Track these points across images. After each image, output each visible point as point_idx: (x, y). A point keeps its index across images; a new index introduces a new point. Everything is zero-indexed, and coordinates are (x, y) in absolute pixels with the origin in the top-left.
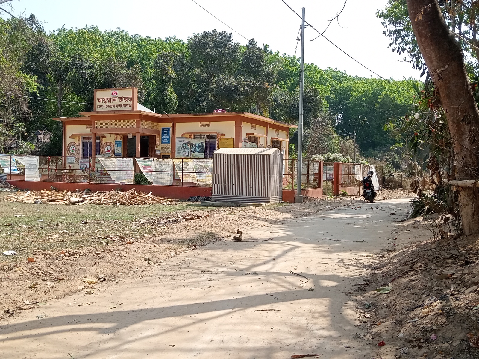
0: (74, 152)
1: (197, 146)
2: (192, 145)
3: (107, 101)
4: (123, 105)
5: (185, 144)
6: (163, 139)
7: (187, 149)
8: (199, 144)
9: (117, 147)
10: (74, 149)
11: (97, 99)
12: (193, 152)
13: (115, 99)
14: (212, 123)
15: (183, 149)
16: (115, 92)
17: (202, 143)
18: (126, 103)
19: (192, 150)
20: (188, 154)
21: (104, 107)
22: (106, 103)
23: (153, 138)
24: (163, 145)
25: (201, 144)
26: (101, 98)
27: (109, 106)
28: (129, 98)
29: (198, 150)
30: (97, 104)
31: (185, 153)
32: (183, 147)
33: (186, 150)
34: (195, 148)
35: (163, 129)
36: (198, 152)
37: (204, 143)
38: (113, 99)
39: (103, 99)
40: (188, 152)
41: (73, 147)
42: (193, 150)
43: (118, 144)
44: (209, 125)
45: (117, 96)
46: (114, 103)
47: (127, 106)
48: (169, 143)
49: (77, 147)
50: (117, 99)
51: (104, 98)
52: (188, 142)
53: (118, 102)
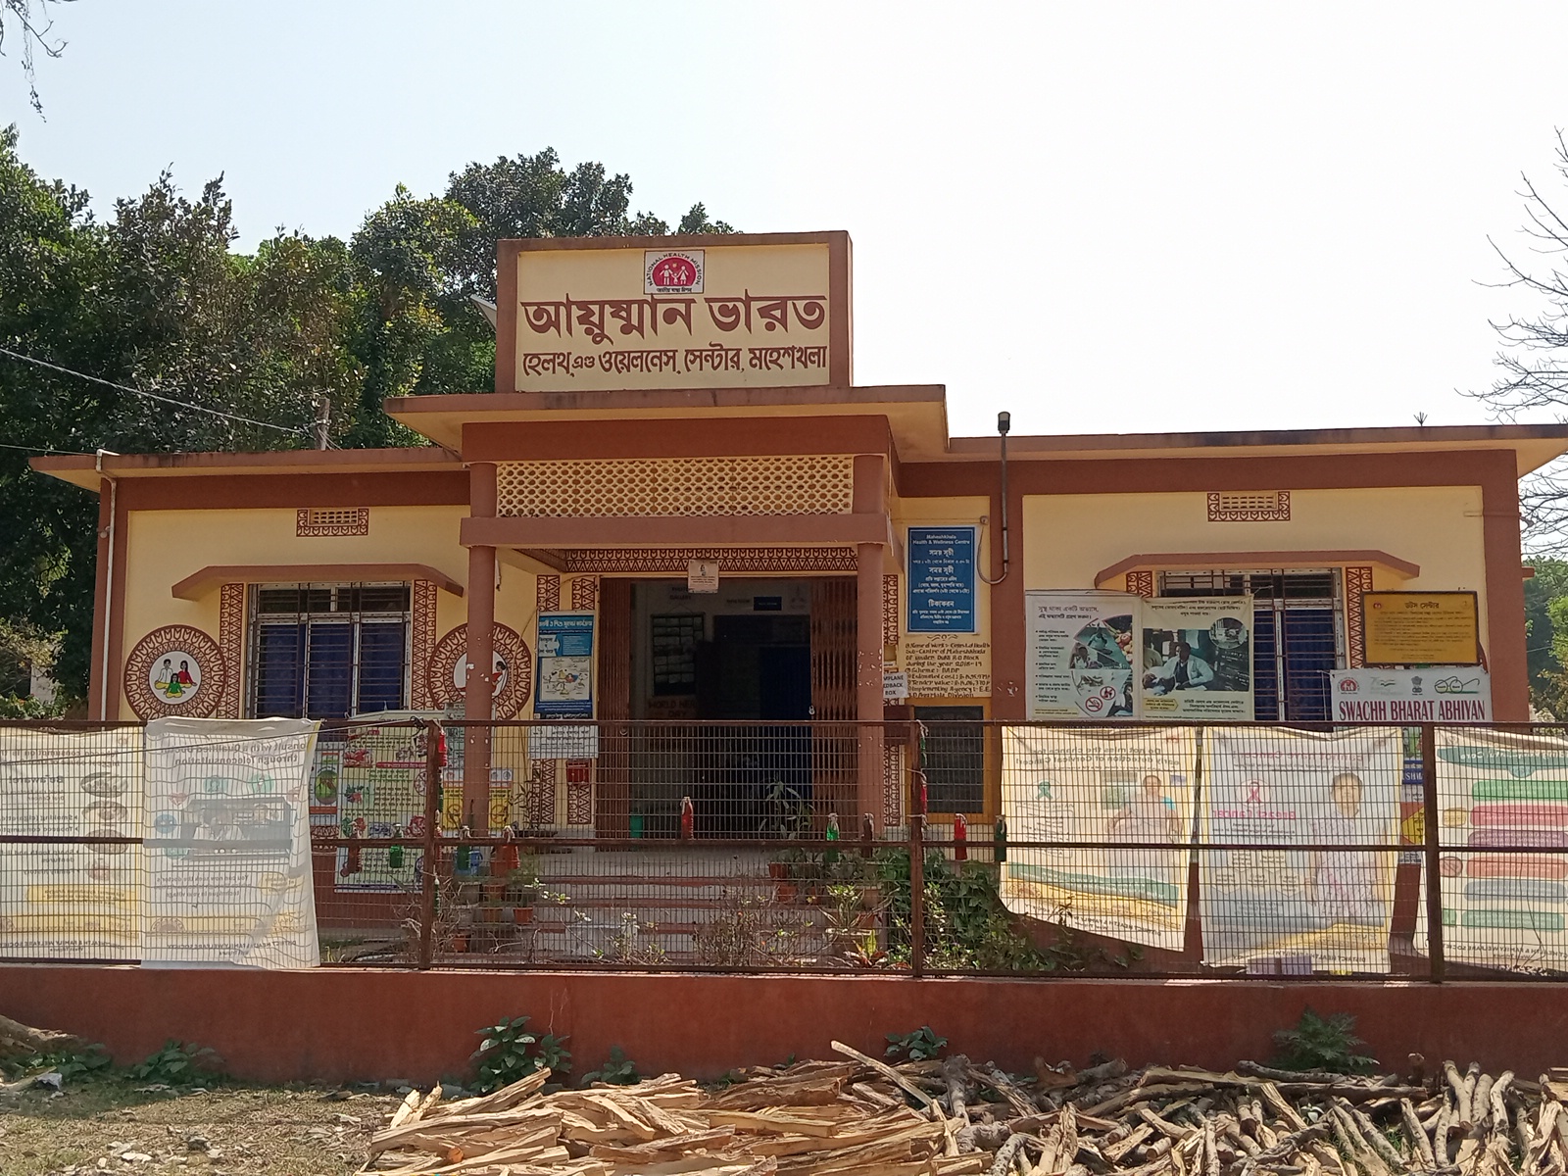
0: (190, 691)
1: (1194, 644)
2: (1152, 638)
3: (613, 326)
4: (745, 357)
5: (1100, 632)
6: (917, 602)
7: (1112, 664)
8: (1204, 635)
9: (560, 653)
10: (184, 677)
11: (521, 310)
12: (1168, 685)
13: (682, 307)
14: (1299, 498)
15: (1081, 663)
16: (681, 262)
17: (1230, 623)
18: (779, 338)
19: (1155, 671)
20: (1121, 701)
21: (590, 362)
22: (599, 337)
23: (843, 593)
24: (923, 638)
25: (1221, 635)
26: (557, 305)
27: (624, 361)
28: (800, 305)
29: (1207, 674)
30: (527, 340)
31: (1096, 691)
32: (1081, 652)
33: (1106, 673)
34: (1184, 658)
35: (914, 534)
36: (1209, 686)
37: (1249, 624)
38: (661, 308)
39: (576, 312)
40: (1119, 686)
41: (177, 658)
42: (1165, 671)
43: (560, 634)
44: (1284, 513)
45: (695, 288)
46: (670, 336)
47: (786, 361)
48: (966, 625)
49: (211, 655)
50: (699, 311)
51: (582, 305)
52: (1123, 623)
53: (704, 332)
